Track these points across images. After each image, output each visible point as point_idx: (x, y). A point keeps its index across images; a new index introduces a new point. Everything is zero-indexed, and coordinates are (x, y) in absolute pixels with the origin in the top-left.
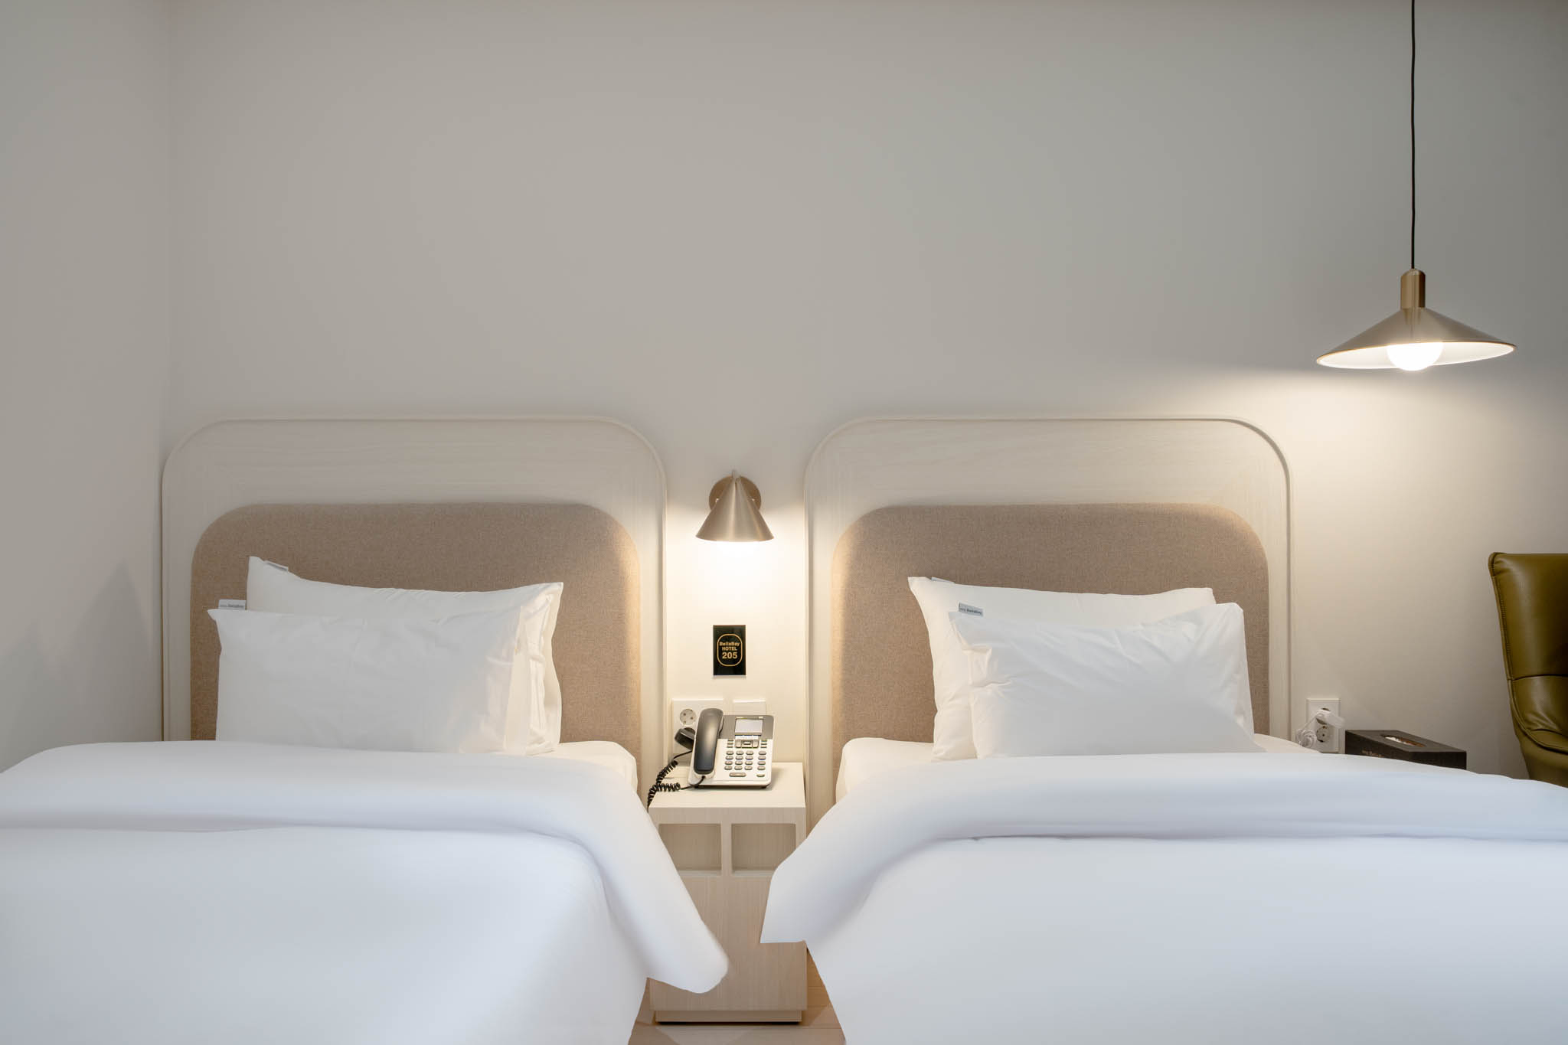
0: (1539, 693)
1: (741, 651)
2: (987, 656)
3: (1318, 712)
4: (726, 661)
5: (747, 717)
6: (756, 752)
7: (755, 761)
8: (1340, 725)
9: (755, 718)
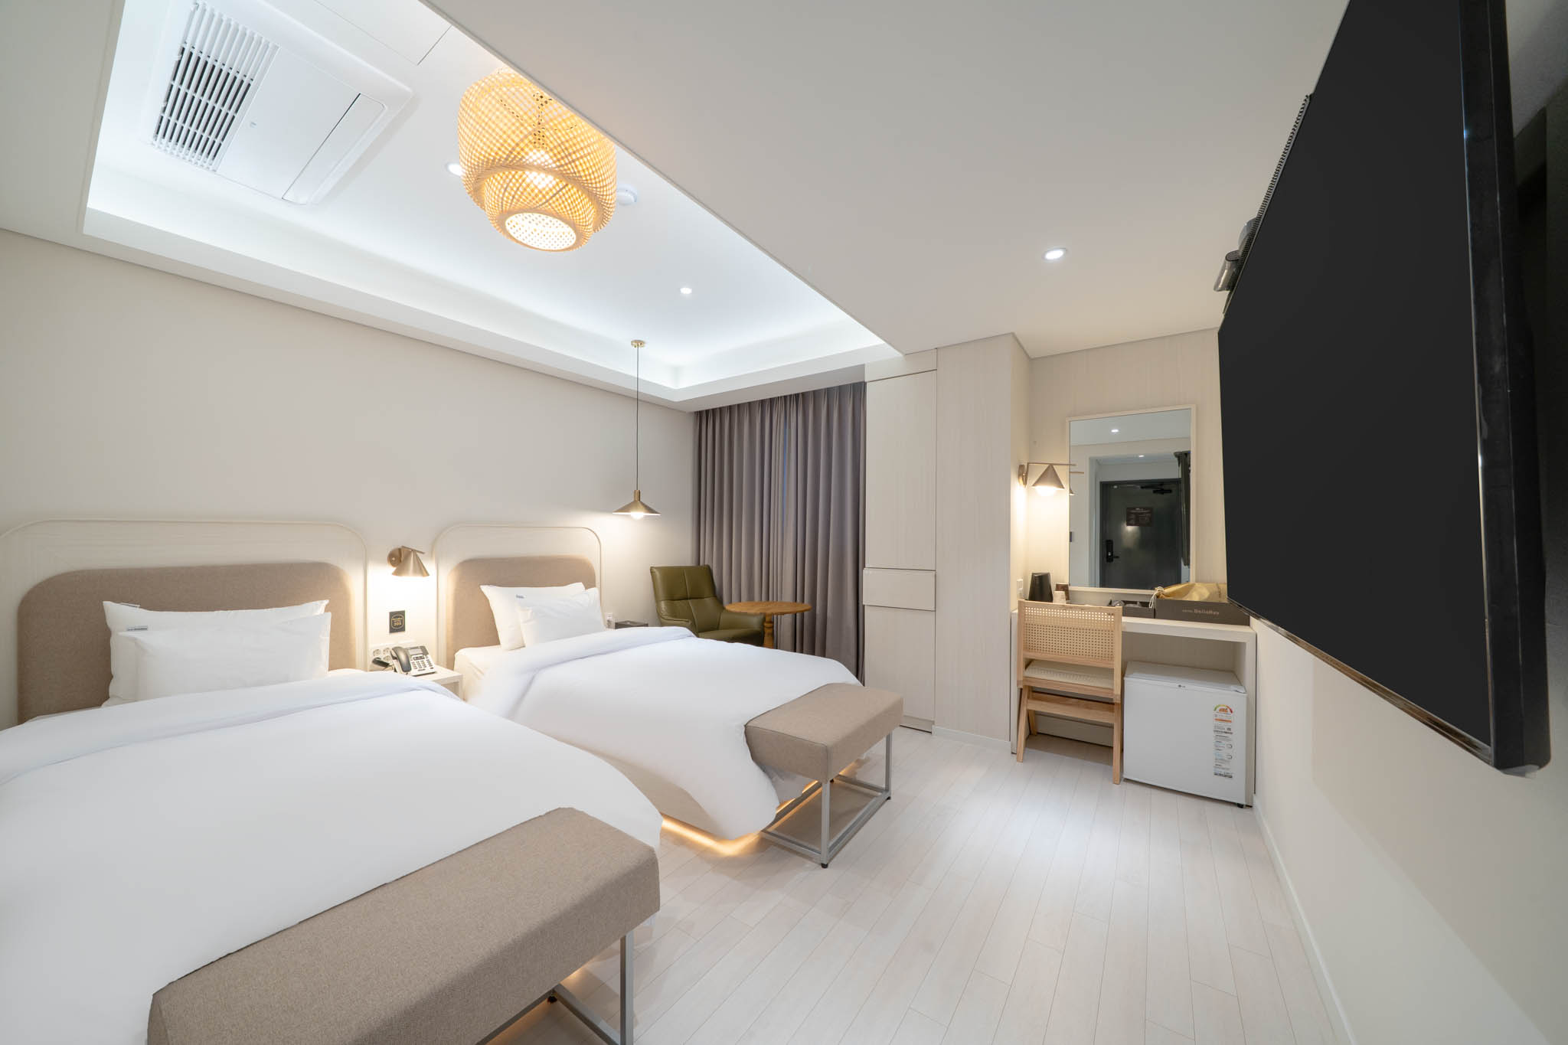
0: (663, 605)
1: (403, 622)
2: (530, 611)
3: (608, 618)
4: (396, 626)
5: (412, 648)
6: (425, 660)
7: (426, 663)
8: (614, 621)
9: (417, 648)
